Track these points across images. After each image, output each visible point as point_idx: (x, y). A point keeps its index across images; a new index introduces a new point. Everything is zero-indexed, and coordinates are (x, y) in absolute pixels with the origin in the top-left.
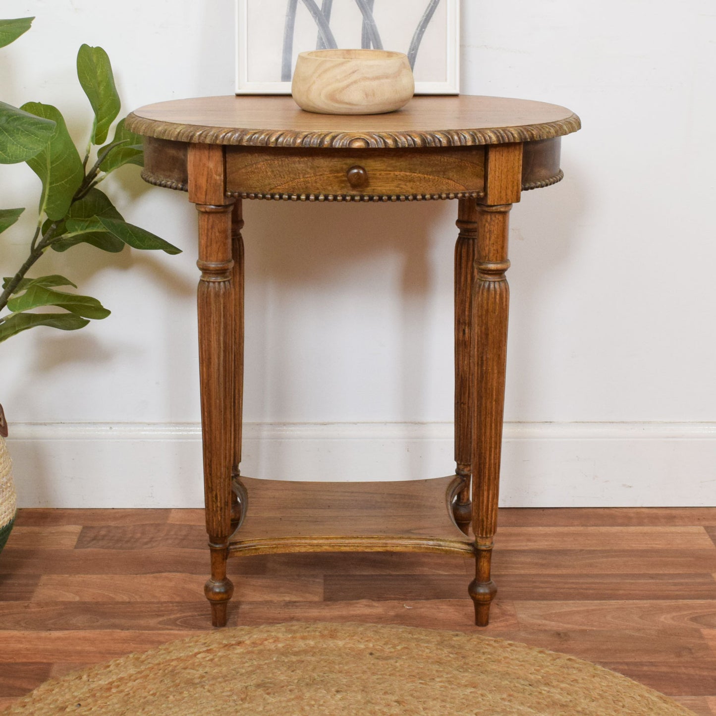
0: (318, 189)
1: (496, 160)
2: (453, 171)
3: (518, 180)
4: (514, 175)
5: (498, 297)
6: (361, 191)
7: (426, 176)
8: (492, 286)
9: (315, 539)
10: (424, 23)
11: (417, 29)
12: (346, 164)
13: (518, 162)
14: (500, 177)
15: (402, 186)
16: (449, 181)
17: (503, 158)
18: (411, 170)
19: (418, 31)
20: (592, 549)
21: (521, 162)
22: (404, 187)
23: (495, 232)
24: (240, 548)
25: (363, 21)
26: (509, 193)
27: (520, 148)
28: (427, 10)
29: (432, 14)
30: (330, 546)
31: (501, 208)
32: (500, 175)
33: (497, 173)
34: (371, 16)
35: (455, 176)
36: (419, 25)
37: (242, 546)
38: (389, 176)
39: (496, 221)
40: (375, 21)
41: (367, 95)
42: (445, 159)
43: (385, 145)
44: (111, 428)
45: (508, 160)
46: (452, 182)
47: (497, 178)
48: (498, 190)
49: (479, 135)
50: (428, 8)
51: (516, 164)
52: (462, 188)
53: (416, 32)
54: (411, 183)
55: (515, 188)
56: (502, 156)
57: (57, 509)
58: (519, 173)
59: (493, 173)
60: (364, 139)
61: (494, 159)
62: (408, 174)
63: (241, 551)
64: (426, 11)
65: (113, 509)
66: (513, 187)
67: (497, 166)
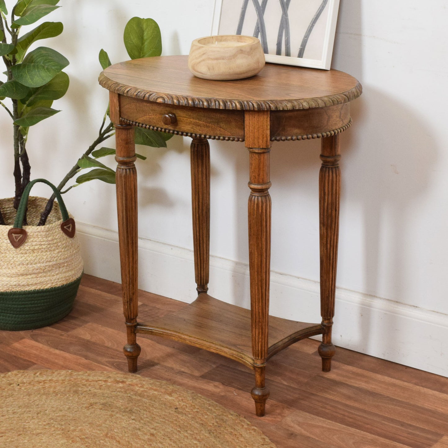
0: (155, 123)
1: (249, 120)
2: (223, 123)
3: (267, 134)
4: (264, 130)
5: (255, 206)
6: (174, 128)
7: (207, 124)
8: (253, 198)
9: (184, 335)
10: (315, 20)
11: (310, 24)
12: (166, 110)
13: (267, 122)
14: (253, 131)
15: (194, 128)
16: (221, 129)
17: (255, 119)
18: (199, 119)
19: (311, 25)
20: (394, 398)
21: (269, 123)
22: (195, 128)
23: (254, 165)
24: (143, 328)
25: (282, 15)
26: (261, 141)
27: (267, 114)
28: (318, 10)
29: (320, 14)
30: (190, 342)
31: (255, 150)
32: (253, 129)
33: (251, 128)
34: (287, 12)
35: (225, 126)
36: (312, 21)
37: (145, 327)
38: (187, 121)
39: (254, 158)
40: (289, 16)
41: (209, 69)
42: (218, 115)
43: (173, 103)
44: (172, 249)
45: (259, 121)
46: (223, 130)
47: (251, 131)
48: (252, 139)
49: (229, 103)
50: (319, 9)
51: (265, 124)
52: (229, 134)
53: (310, 25)
54: (199, 127)
55: (265, 139)
56: (254, 117)
57: (145, 291)
58: (267, 129)
59: (248, 127)
60: (163, 98)
61: (248, 119)
62: (197, 121)
63: (143, 330)
64: (317, 12)
65: (171, 299)
66: (263, 138)
67: (251, 123)
